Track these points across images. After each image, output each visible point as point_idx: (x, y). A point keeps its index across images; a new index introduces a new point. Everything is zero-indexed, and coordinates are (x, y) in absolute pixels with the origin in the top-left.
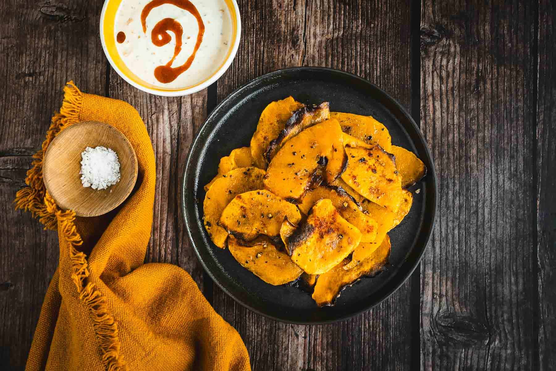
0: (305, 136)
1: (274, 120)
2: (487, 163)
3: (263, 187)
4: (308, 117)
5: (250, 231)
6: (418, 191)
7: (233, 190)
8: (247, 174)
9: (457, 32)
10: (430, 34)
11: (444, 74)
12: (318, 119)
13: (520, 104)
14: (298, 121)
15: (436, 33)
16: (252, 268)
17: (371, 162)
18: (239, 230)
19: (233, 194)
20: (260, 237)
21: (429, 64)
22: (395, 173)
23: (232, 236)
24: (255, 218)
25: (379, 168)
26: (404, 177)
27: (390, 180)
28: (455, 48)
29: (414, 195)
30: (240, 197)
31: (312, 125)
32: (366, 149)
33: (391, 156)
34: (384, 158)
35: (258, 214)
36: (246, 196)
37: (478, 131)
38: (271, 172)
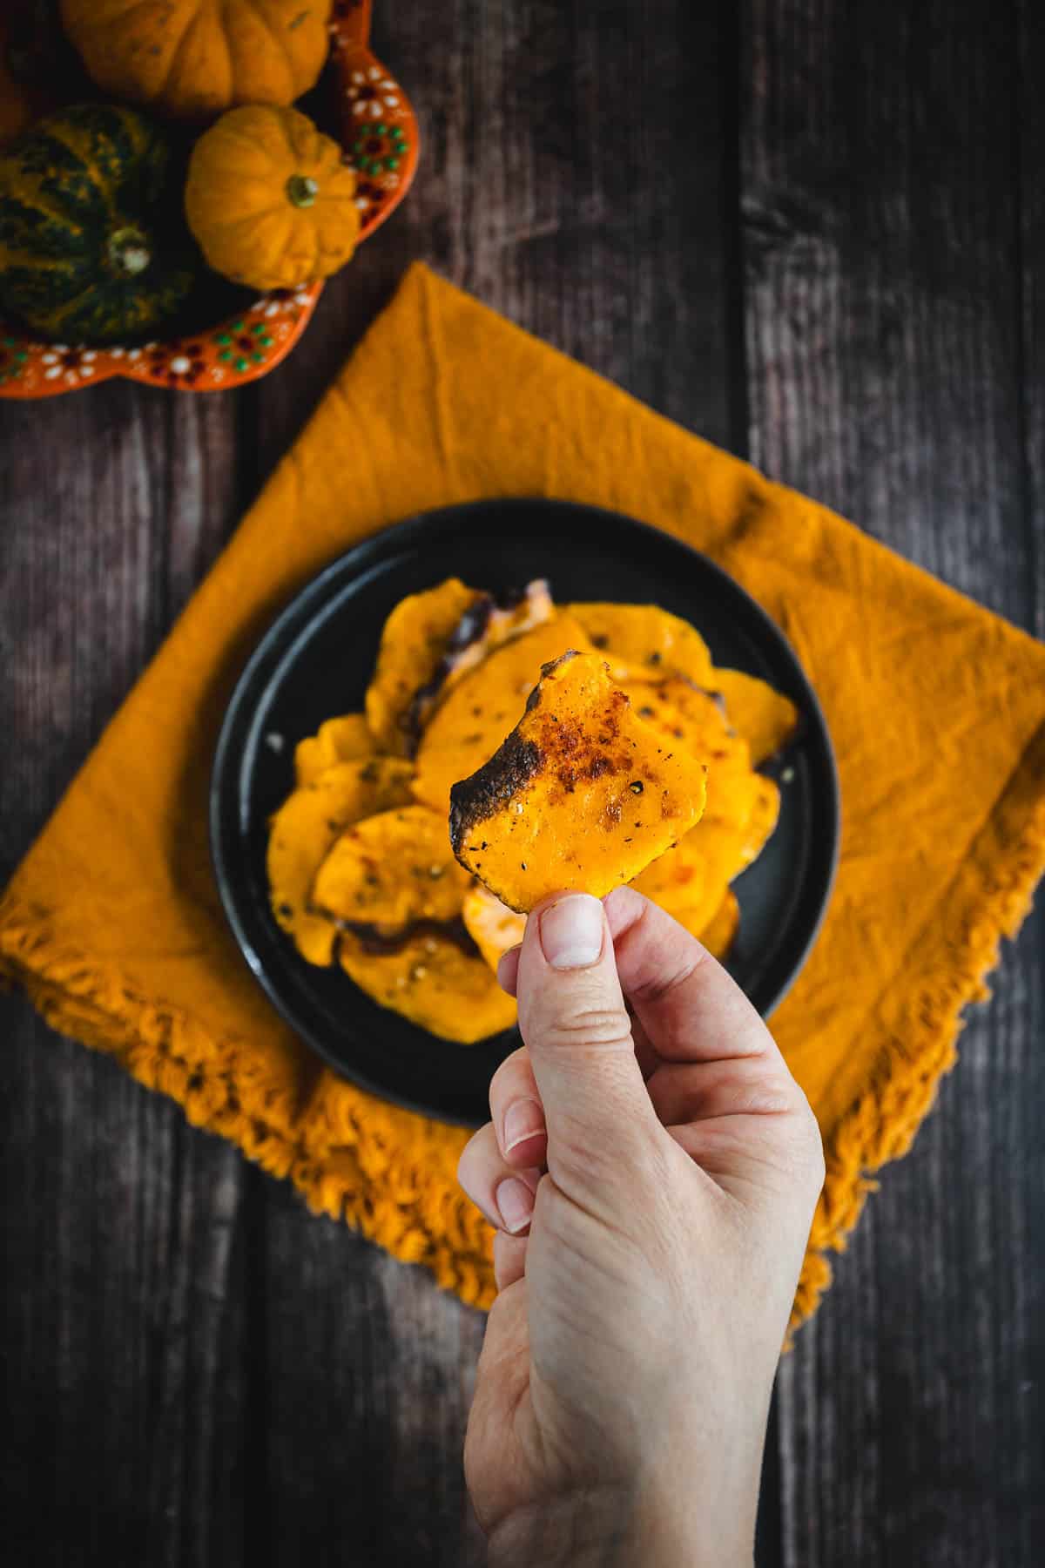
0: (500, 667)
1: (419, 640)
2: (915, 525)
3: (412, 800)
4: (500, 622)
5: (390, 914)
6: (788, 775)
7: (338, 819)
8: (369, 776)
9: (830, 217)
10: (765, 224)
11: (803, 317)
12: (526, 625)
13: (988, 385)
14: (478, 634)
15: (780, 220)
16: (407, 1007)
17: (668, 713)
18: (363, 915)
19: (339, 828)
20: (418, 928)
21: (765, 295)
22: (729, 734)
23: (347, 936)
24: (399, 883)
25: (688, 728)
26: (753, 743)
27: (719, 755)
28: (827, 256)
29: (781, 785)
30: (355, 836)
31: (513, 640)
32: (650, 684)
33: (714, 696)
34: (698, 703)
35: (404, 871)
36: (370, 828)
37: (890, 448)
38: (426, 763)
